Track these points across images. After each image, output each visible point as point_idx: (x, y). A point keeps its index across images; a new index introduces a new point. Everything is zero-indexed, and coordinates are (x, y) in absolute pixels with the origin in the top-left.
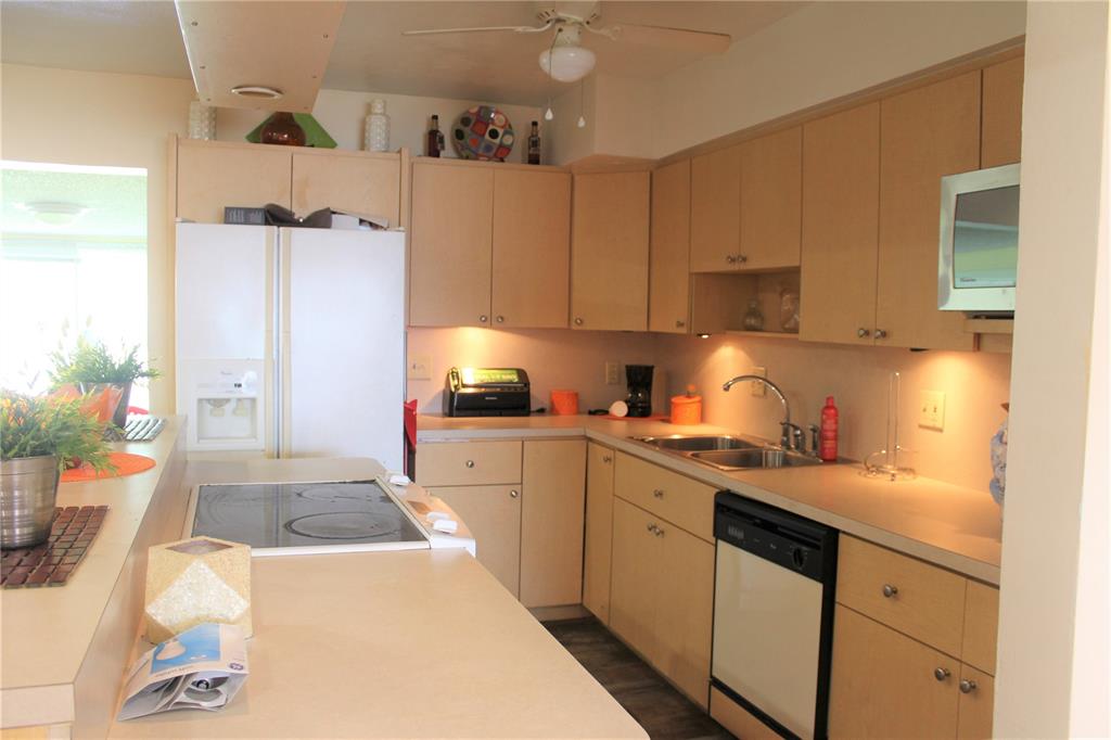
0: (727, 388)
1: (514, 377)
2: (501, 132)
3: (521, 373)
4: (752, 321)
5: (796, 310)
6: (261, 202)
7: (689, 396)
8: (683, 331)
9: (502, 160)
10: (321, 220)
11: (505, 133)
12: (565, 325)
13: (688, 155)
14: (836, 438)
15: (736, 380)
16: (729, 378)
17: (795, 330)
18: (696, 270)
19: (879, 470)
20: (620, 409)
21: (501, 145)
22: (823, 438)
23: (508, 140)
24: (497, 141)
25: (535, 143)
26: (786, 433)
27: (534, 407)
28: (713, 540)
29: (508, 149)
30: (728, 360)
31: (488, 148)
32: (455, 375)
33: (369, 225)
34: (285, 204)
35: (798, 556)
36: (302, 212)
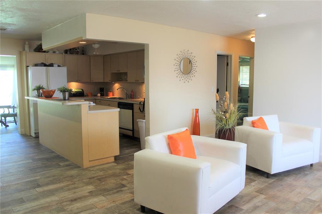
1: (81, 90)
2: (77, 49)
3: (82, 89)
4: (120, 80)
5: (127, 78)
6: (40, 62)
7: (111, 92)
8: (110, 81)
9: (78, 54)
12: (90, 81)
13: (110, 55)
14: (133, 95)
15: (118, 89)
17: (127, 81)
18: (112, 72)
19: (139, 98)
20: (99, 95)
21: (77, 51)
22: (131, 95)
23: (79, 50)
25: (83, 51)
26: (126, 96)
27: (85, 95)
29: (79, 52)
30: (117, 86)
31: (75, 52)
32: (71, 90)
33: (59, 66)
34: (44, 62)
35: (129, 108)
36: (47, 64)
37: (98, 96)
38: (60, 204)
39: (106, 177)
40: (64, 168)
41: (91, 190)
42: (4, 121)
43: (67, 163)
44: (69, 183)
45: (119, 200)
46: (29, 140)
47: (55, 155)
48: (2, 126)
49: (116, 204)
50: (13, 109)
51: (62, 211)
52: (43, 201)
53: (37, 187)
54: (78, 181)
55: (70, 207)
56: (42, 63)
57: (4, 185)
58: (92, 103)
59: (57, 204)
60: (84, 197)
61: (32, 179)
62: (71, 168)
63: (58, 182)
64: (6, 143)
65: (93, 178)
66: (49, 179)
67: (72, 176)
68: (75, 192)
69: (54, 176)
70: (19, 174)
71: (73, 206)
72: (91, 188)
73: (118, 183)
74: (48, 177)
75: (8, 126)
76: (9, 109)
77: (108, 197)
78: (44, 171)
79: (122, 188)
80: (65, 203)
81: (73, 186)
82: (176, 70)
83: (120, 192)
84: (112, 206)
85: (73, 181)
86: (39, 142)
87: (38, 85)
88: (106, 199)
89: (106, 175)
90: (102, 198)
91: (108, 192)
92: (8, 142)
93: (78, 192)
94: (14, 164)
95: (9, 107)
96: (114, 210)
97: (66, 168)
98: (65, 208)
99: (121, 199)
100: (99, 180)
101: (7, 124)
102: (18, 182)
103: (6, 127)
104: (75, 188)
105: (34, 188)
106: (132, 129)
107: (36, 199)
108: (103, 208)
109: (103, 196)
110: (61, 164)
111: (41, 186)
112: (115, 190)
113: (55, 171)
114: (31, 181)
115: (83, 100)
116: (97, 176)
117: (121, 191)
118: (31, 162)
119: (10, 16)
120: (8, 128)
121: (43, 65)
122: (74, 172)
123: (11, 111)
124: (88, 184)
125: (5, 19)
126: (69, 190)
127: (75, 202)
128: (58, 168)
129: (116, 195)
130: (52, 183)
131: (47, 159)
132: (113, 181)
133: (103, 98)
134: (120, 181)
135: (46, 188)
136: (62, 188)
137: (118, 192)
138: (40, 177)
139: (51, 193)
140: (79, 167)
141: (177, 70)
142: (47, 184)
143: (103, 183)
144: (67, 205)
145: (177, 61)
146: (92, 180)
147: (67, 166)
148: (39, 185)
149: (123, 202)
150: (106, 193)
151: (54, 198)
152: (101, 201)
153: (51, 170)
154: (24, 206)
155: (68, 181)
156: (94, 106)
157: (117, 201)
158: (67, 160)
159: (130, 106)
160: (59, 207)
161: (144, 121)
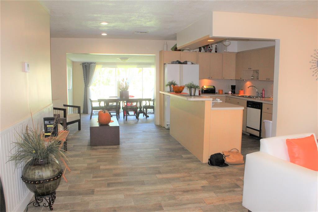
0: (248, 88)
1: (213, 87)
4: (252, 78)
6: (176, 60)
7: (242, 90)
8: (241, 78)
9: (211, 52)
10: (185, 63)
11: (211, 47)
12: (221, 78)
15: (250, 87)
16: (248, 86)
17: (258, 79)
18: (243, 70)
20: (230, 92)
22: (262, 94)
24: (210, 48)
25: (216, 49)
26: (257, 94)
27: (216, 92)
28: (246, 107)
29: (212, 50)
30: (248, 84)
31: (209, 50)
32: (203, 87)
33: (192, 64)
34: (179, 60)
35: (258, 107)
36: (182, 62)
37: (229, 94)
38: (173, 193)
39: (222, 174)
40: (186, 160)
41: (204, 185)
42: (145, 112)
43: (189, 156)
44: (186, 175)
45: (229, 200)
46: (162, 131)
47: (180, 147)
48: (144, 116)
49: (225, 203)
50: (153, 102)
51: (173, 200)
52: (159, 187)
53: (158, 174)
54: (195, 174)
55: (181, 197)
56: (177, 61)
57: (133, 167)
58: (219, 100)
59: (170, 192)
60: (196, 190)
61: (155, 165)
62: (192, 161)
63: (176, 172)
64: (143, 131)
65: (210, 173)
66: (170, 168)
67: (190, 169)
68: (189, 184)
69: (174, 166)
70: (146, 160)
71: (183, 197)
72: (204, 183)
73: (233, 182)
74: (169, 166)
75: (148, 117)
76: (150, 102)
77: (218, 194)
78: (167, 160)
79: (236, 188)
80: (177, 193)
81: (189, 178)
82: (312, 67)
83: (232, 192)
84: (220, 205)
85: (190, 173)
86: (169, 133)
87: (171, 81)
88: (216, 196)
89: (223, 173)
90: (212, 194)
91: (220, 190)
92: (144, 130)
93: (192, 185)
94: (144, 150)
95: (150, 100)
96: (221, 208)
97: (187, 160)
98: (177, 197)
99: (231, 199)
100: (215, 176)
101: (147, 115)
102: (144, 166)
103: (146, 118)
104: (190, 180)
105: (156, 174)
106: (259, 130)
107: (154, 184)
108: (210, 205)
109: (214, 192)
110: (184, 156)
111: (161, 174)
112: (228, 190)
113: (177, 162)
114: (154, 168)
115: (209, 97)
116: (214, 173)
117: (234, 191)
118: (159, 151)
119: (148, 21)
120: (148, 118)
121: (178, 63)
122: (192, 165)
123: (151, 103)
124: (203, 178)
125: (145, 23)
126: (184, 181)
127: (186, 193)
128: (180, 159)
129: (227, 194)
130: (171, 172)
131: (173, 150)
132: (228, 179)
133: (234, 96)
134: (235, 181)
135: (165, 176)
136: (178, 179)
137: (230, 191)
138: (162, 165)
139: (169, 181)
140: (199, 161)
141: (314, 68)
142: (167, 172)
143: (218, 180)
144: (179, 194)
145: (314, 57)
146: (208, 176)
147: (189, 158)
148: (161, 172)
149: (233, 202)
150: (217, 191)
151: (169, 186)
152: (210, 197)
153: (173, 160)
154: (144, 188)
155: (186, 172)
156: (220, 103)
157: (227, 200)
158: (190, 153)
159: (258, 106)
160: (171, 195)
161: (271, 122)
